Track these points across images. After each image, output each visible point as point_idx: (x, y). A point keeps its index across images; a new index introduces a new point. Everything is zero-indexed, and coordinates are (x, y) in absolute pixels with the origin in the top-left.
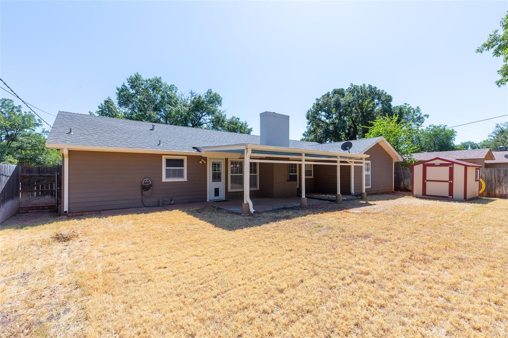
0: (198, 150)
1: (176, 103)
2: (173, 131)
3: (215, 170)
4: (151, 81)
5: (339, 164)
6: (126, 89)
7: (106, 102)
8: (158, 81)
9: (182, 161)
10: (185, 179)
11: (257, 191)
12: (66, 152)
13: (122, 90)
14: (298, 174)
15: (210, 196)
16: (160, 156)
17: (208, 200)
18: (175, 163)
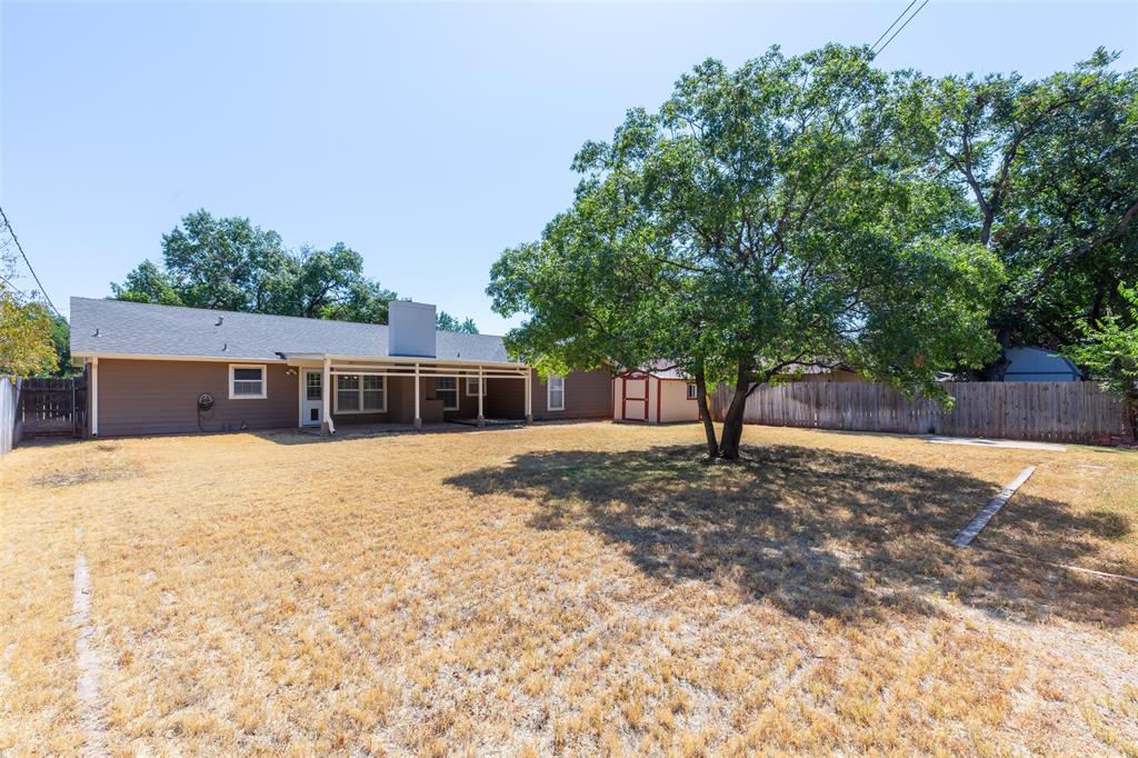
0: (283, 356)
1: (277, 264)
2: (253, 325)
3: (313, 384)
4: (230, 224)
5: (481, 377)
6: (181, 237)
7: (143, 268)
8: (243, 225)
9: (260, 371)
10: (264, 395)
11: (384, 414)
12: (95, 362)
13: (174, 239)
14: (457, 390)
15: (304, 418)
16: (225, 365)
17: (300, 425)
18: (247, 374)
